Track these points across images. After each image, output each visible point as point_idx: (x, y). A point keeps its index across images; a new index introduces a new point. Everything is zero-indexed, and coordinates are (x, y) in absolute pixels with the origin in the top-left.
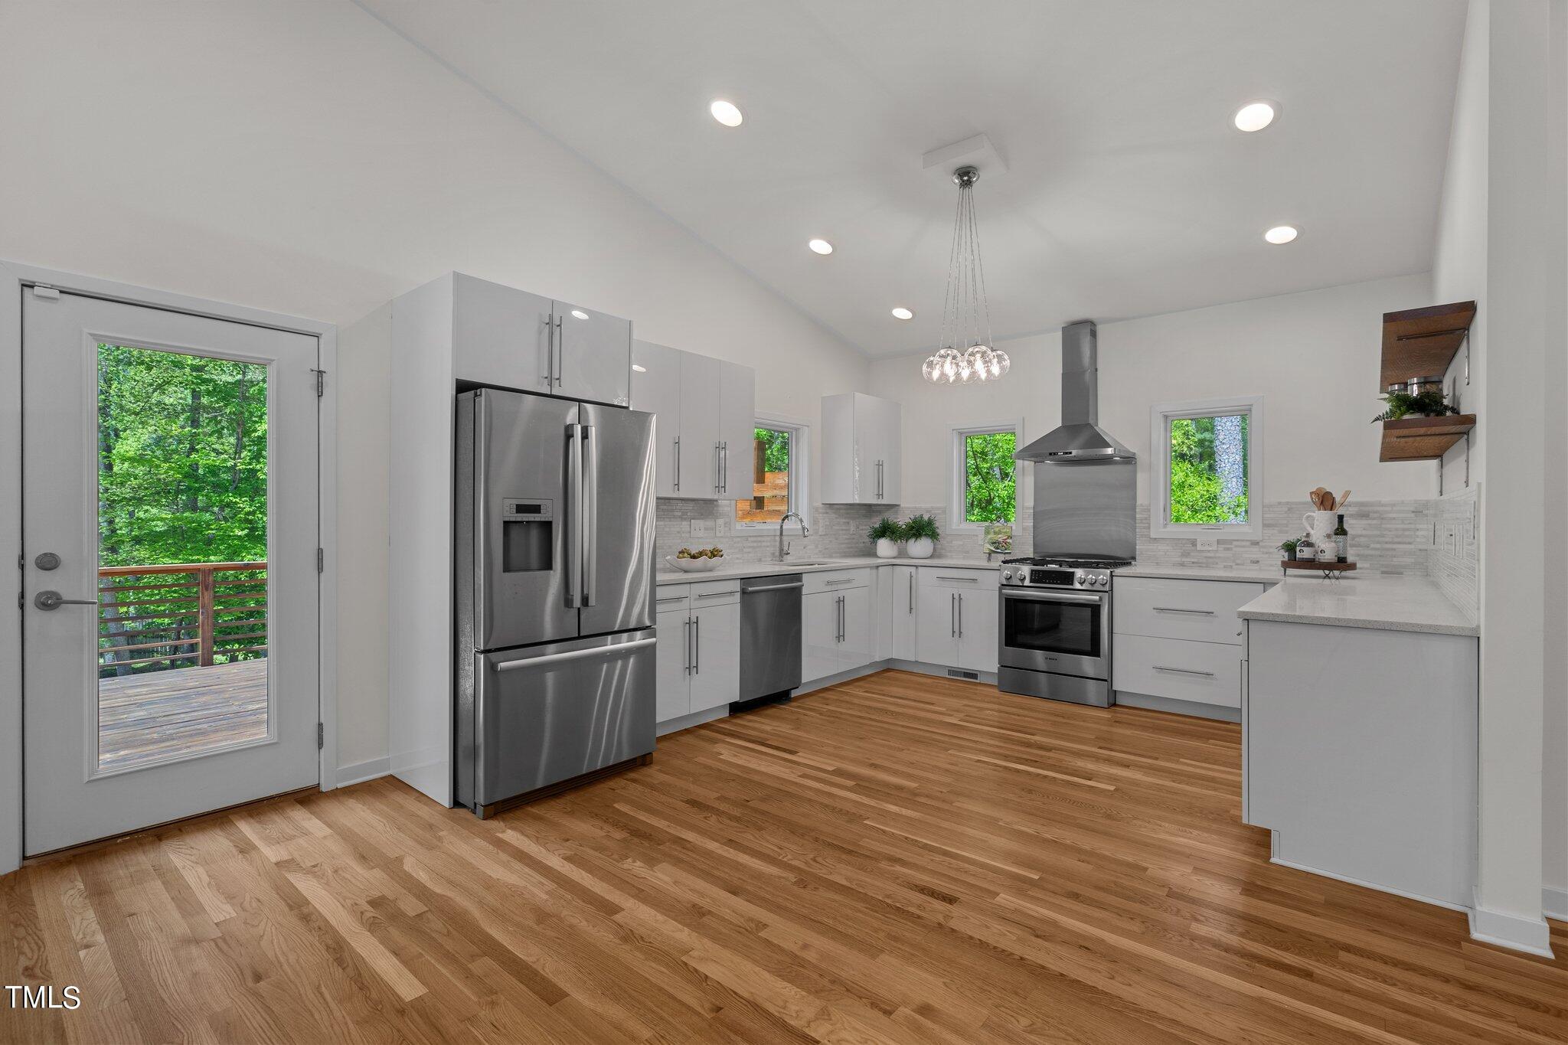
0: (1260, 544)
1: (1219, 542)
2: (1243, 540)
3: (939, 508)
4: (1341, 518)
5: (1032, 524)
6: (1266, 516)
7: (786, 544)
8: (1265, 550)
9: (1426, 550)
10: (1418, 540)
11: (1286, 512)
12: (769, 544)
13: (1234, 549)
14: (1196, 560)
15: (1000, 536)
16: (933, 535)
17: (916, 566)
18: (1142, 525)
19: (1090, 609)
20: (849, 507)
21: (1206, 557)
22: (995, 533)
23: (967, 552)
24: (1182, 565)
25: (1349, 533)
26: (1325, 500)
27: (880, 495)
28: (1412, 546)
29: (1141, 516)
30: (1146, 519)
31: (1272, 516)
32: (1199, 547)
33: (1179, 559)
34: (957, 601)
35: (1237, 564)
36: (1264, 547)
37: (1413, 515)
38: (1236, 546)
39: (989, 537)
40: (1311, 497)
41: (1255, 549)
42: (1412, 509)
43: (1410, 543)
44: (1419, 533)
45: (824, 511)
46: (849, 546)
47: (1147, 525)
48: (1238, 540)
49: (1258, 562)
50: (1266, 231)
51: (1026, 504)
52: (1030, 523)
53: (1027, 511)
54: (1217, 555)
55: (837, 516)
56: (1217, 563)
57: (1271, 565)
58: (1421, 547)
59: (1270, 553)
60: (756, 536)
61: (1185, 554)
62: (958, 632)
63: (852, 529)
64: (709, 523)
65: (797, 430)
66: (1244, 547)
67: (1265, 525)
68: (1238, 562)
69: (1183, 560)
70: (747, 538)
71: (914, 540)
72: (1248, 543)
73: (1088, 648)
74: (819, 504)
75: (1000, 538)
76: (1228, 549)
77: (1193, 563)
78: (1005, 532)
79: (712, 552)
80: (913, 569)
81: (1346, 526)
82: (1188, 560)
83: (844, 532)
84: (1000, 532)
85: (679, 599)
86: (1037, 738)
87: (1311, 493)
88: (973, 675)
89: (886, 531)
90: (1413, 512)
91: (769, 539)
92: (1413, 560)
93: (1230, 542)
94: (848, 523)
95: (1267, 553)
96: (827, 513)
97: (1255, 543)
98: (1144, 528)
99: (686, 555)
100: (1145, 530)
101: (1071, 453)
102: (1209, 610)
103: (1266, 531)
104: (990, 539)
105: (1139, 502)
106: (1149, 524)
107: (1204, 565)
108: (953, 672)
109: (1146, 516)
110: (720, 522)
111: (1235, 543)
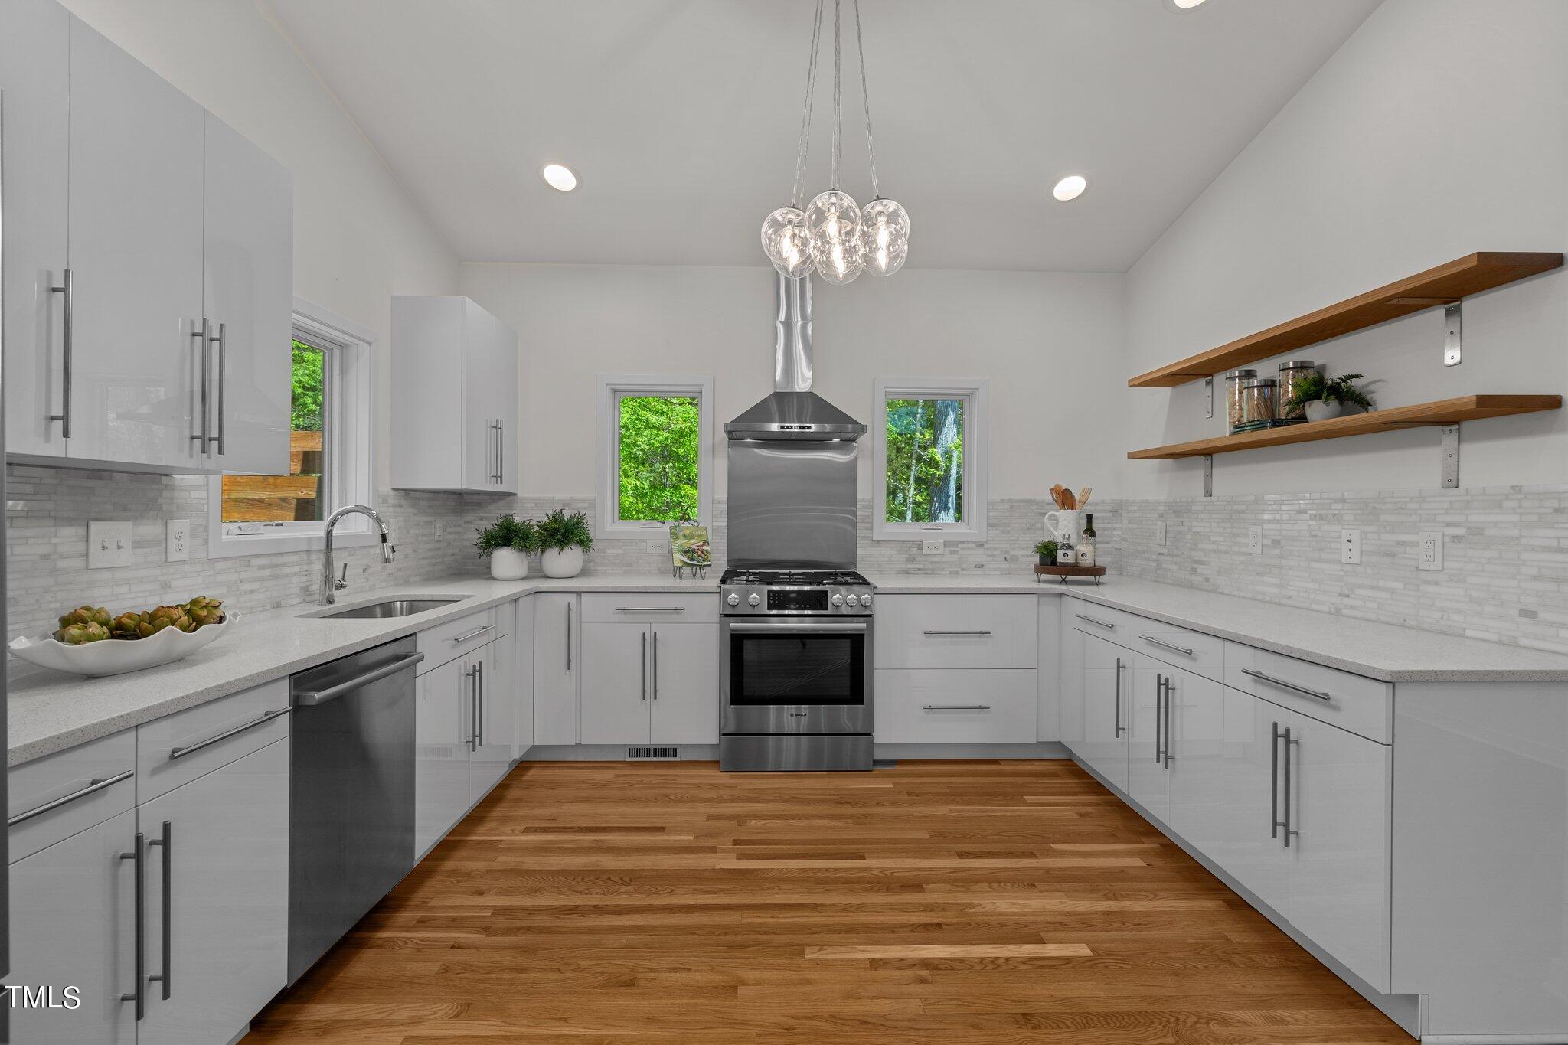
0: (986, 546)
1: (946, 544)
2: (968, 542)
3: (584, 501)
4: (1090, 517)
5: (726, 524)
6: (990, 514)
7: (338, 566)
8: (989, 553)
9: (1120, 549)
10: (1115, 539)
11: (1008, 511)
12: (296, 569)
13: (960, 553)
14: (921, 566)
15: (693, 541)
16: (584, 542)
17: (578, 593)
18: (864, 525)
19: (848, 641)
20: (432, 495)
21: (932, 563)
22: (685, 537)
23: (630, 565)
24: (907, 572)
25: (1097, 533)
26: (1065, 499)
27: (499, 478)
28: (1110, 546)
29: (863, 513)
30: (868, 517)
31: (994, 514)
32: (926, 551)
33: (903, 566)
34: (650, 646)
35: (963, 570)
36: (988, 549)
37: (1111, 514)
38: (963, 549)
39: (679, 542)
40: (1052, 493)
41: (980, 551)
42: (1110, 508)
43: (1108, 543)
44: (1115, 532)
45: (396, 502)
46: (434, 561)
47: (869, 525)
48: (963, 542)
49: (983, 566)
50: (1055, 183)
51: (716, 497)
52: (723, 523)
53: (719, 505)
54: (944, 560)
55: (414, 511)
56: (943, 570)
57: (995, 570)
58: (1117, 546)
59: (994, 556)
60: (268, 555)
61: (911, 560)
62: (650, 689)
63: (438, 532)
64: (150, 529)
65: (343, 346)
66: (969, 549)
67: (990, 525)
68: (964, 566)
69: (909, 566)
70: (247, 560)
71: (556, 550)
72: (973, 545)
73: (847, 693)
74: (386, 489)
75: (694, 543)
76: (955, 552)
77: (919, 569)
78: (699, 536)
79: (188, 612)
80: (572, 598)
81: (1094, 526)
82: (915, 566)
83: (425, 538)
84: (691, 536)
85: (97, 790)
86: (875, 864)
87: (1051, 490)
88: (670, 751)
89: (508, 535)
90: (1111, 511)
91: (295, 558)
92: (1110, 559)
93: (955, 544)
94: (432, 523)
95: (991, 556)
96: (400, 506)
97: (980, 545)
98: (866, 528)
99: (94, 628)
100: (867, 531)
101: (809, 428)
102: (984, 630)
103: (991, 532)
104: (681, 545)
105: (859, 496)
106: (872, 523)
107: (929, 572)
108: (635, 751)
109: (867, 514)
110: (179, 525)
111: (960, 545)
